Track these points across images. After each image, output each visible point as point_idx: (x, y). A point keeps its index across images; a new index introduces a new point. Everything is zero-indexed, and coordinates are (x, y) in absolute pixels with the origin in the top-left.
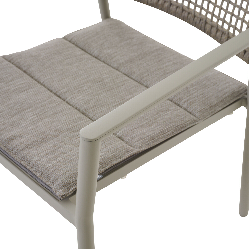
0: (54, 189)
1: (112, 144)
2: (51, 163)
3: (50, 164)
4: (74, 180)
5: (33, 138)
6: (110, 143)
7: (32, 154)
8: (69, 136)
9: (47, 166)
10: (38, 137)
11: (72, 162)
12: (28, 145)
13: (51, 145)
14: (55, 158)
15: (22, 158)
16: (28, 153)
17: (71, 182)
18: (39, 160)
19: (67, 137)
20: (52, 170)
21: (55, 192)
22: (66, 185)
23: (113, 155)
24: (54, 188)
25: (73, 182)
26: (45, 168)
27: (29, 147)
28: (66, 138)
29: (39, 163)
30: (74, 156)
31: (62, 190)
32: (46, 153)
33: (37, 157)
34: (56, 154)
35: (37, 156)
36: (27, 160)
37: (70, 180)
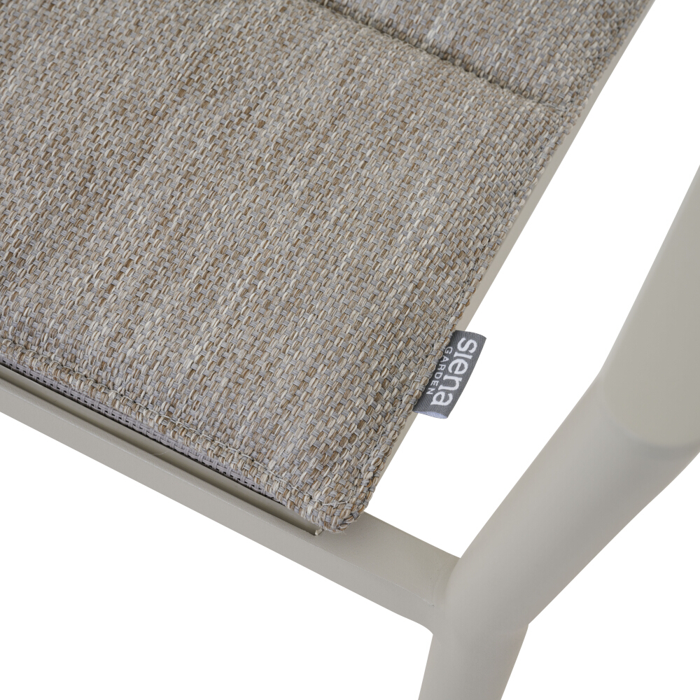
0: (281, 490)
1: (443, 124)
2: (196, 338)
3: (197, 349)
4: (362, 415)
5: (22, 196)
6: (433, 119)
7: (68, 303)
8: (208, 130)
9: (188, 364)
10: (47, 181)
11: (306, 306)
12: (17, 245)
13: (142, 220)
14: (203, 294)
15: (23, 335)
16: (43, 300)
17: (354, 427)
18: (125, 331)
19: (201, 143)
20: (224, 382)
21: (293, 505)
22: (336, 452)
23: (479, 193)
24: (276, 486)
25: (359, 426)
26: (180, 377)
27: (29, 259)
28: (193, 145)
29: (130, 352)
30: (300, 261)
31: (326, 486)
32: (142, 277)
33: (106, 316)
34: (195, 272)
35: (102, 311)
36: (53, 341)
37: (344, 422)
